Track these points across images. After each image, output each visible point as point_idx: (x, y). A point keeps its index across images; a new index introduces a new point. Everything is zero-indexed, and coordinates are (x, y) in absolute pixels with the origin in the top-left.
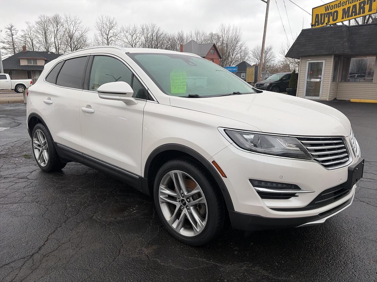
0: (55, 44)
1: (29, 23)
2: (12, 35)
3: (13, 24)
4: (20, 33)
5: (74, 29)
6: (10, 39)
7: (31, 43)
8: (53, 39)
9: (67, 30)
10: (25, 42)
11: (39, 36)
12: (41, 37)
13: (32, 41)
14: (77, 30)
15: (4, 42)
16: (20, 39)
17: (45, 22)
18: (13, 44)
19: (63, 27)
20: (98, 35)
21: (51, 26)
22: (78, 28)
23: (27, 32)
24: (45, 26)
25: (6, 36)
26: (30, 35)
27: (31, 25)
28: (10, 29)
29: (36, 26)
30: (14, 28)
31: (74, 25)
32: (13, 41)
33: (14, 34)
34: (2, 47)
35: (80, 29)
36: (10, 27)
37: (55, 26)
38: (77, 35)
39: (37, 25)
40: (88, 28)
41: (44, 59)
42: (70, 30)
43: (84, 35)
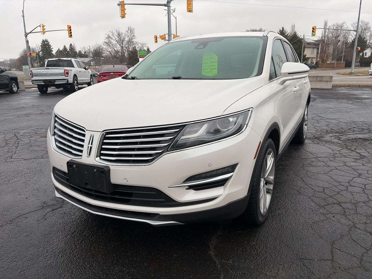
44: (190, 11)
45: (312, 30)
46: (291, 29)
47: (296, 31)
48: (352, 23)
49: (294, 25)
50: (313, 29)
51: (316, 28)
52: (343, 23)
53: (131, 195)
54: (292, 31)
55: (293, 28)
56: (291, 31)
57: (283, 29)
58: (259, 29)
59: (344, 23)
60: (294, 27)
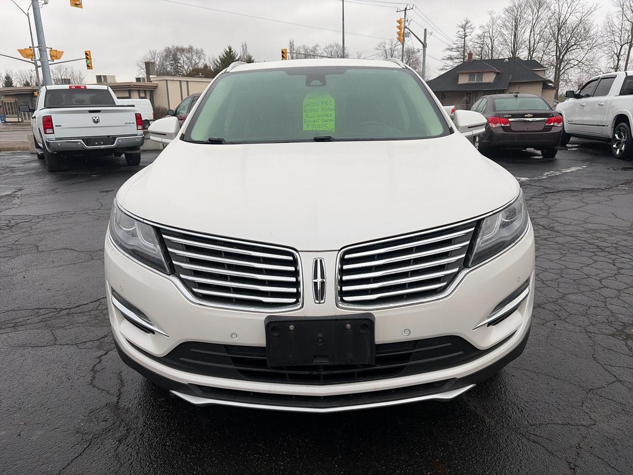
0: (530, 42)
1: (493, 13)
2: (466, 36)
3: (469, 19)
4: (478, 31)
5: (569, 11)
6: (461, 44)
7: (490, 46)
8: (527, 35)
9: (555, 14)
10: (482, 44)
11: (505, 32)
12: (508, 35)
13: (492, 41)
14: (574, 12)
15: (452, 49)
16: (476, 41)
17: (520, 6)
18: (464, 51)
19: (550, 9)
20: (615, 14)
21: (529, 11)
22: (577, 8)
23: (487, 28)
24: (519, 14)
25: (457, 39)
26: (491, 32)
27: (495, 16)
28: (464, 27)
29: (503, 16)
30: (469, 24)
31: (569, 4)
32: (465, 45)
33: (468, 34)
34: (448, 56)
35: (581, 8)
36: (464, 23)
37: (535, 10)
38: (572, 20)
39: (507, 13)
40: (595, 5)
41: (494, 72)
42: (560, 15)
43: (586, 18)
44: (76, 5)
45: (281, 54)
46: (242, 50)
47: (251, 54)
48: (325, 47)
49: (246, 45)
50: (283, 52)
51: (286, 51)
52: (316, 46)
53: (406, 358)
54: (244, 53)
55: (245, 50)
56: (242, 53)
57: (230, 49)
58: (188, 47)
59: (318, 46)
60: (246, 48)
